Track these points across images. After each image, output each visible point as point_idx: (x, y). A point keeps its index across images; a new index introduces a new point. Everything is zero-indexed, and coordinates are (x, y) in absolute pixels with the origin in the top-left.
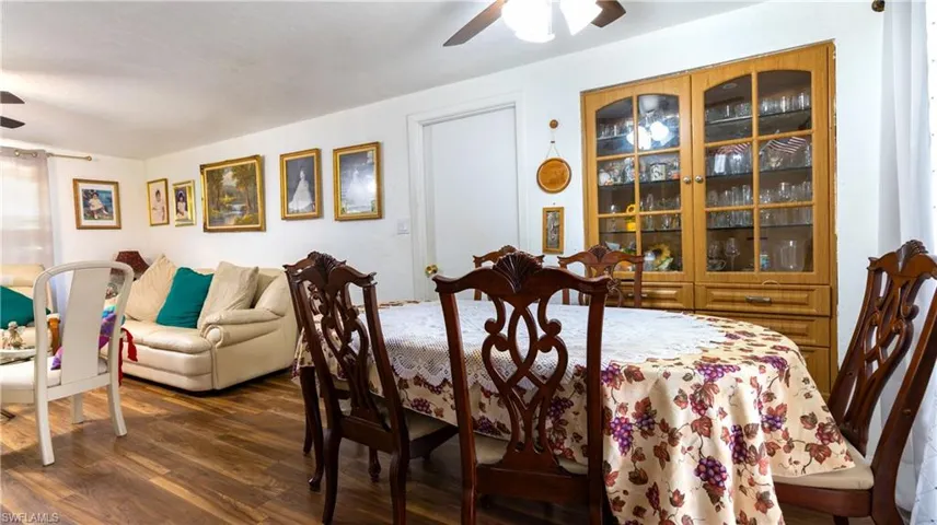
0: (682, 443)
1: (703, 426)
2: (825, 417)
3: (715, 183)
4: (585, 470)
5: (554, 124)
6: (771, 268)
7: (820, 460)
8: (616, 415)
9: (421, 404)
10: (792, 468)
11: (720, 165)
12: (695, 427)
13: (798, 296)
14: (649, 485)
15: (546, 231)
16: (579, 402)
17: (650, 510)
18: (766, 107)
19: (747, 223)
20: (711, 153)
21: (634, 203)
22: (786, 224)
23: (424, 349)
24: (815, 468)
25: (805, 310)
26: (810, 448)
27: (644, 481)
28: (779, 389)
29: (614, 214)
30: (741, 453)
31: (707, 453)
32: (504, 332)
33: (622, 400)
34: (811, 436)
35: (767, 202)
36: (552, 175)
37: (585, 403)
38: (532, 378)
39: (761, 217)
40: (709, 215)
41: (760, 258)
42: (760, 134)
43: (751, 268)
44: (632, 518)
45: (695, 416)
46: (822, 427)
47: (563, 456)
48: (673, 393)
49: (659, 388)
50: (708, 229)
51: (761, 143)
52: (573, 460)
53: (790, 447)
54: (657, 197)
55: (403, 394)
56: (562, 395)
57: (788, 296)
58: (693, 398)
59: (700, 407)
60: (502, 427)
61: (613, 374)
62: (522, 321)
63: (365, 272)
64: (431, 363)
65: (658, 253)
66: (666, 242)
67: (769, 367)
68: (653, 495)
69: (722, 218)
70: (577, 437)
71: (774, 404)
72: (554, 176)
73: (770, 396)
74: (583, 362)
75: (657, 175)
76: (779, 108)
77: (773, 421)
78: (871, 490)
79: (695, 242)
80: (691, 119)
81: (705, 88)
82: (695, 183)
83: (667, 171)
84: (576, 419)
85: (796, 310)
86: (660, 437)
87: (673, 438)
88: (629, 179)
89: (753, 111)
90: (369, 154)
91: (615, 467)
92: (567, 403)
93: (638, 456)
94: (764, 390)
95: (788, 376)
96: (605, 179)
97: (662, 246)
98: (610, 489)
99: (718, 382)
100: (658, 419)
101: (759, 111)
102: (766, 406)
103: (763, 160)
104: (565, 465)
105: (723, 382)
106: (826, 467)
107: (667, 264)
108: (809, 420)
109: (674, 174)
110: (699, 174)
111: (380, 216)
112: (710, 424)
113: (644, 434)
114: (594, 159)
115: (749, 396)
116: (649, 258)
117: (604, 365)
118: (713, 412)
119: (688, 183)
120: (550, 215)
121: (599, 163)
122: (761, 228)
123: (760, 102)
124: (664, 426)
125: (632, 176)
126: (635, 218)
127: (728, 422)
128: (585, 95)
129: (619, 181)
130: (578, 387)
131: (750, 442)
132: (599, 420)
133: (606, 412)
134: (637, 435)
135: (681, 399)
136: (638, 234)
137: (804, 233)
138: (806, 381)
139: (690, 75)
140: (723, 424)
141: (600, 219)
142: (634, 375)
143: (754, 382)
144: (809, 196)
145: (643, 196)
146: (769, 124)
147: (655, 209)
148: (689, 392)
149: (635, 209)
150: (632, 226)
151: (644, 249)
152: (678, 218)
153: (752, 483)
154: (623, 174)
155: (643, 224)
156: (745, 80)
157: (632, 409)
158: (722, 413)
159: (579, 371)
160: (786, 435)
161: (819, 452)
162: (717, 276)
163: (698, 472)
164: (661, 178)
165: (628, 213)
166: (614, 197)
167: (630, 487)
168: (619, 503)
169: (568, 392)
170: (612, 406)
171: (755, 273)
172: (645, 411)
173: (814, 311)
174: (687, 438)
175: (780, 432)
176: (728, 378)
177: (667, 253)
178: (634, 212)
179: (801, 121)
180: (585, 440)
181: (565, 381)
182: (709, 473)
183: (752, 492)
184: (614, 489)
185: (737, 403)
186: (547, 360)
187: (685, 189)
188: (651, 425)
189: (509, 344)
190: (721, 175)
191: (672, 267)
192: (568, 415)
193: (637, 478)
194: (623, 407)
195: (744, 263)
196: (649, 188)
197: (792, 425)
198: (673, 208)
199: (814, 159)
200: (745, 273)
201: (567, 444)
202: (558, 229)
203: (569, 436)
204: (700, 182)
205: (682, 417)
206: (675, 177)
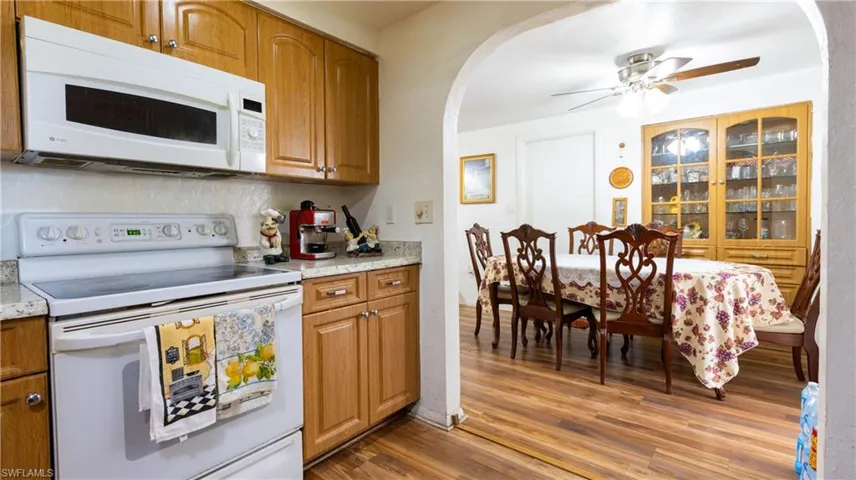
0: (710, 305)
1: (720, 298)
2: (780, 300)
3: (733, 185)
4: (661, 322)
5: (622, 146)
6: (769, 237)
7: (777, 319)
8: (678, 294)
9: (572, 296)
10: (763, 322)
11: (736, 173)
12: (716, 298)
13: (785, 254)
14: (694, 325)
15: (615, 213)
16: (660, 290)
17: (693, 336)
18: (768, 137)
19: (754, 210)
20: (730, 166)
21: (676, 195)
22: (779, 210)
23: (576, 269)
24: (775, 322)
25: (790, 263)
26: (772, 313)
27: (691, 324)
28: (758, 286)
29: (661, 203)
30: (737, 310)
31: (721, 309)
32: (627, 258)
33: (681, 288)
34: (774, 308)
35: (767, 196)
36: (620, 178)
37: (663, 290)
38: (639, 278)
39: (762, 205)
40: (728, 204)
41: (761, 231)
42: (763, 155)
43: (756, 237)
44: (685, 341)
45: (716, 294)
46: (779, 304)
47: (650, 316)
48: (706, 284)
49: (700, 282)
50: (727, 213)
51: (763, 162)
52: (655, 317)
53: (762, 312)
54: (692, 193)
55: (562, 291)
56: (651, 287)
57: (779, 254)
58: (715, 287)
59: (719, 290)
60: (618, 304)
61: (678, 277)
62: (636, 252)
63: (550, 232)
64: (580, 275)
65: (692, 227)
66: (696, 221)
67: (752, 276)
68: (695, 330)
69: (737, 206)
70: (657, 307)
71: (755, 293)
72: (621, 179)
73: (753, 289)
74: (664, 272)
75: (693, 178)
76: (777, 139)
77: (754, 301)
78: (803, 334)
79: (718, 221)
80: (717, 144)
81: (727, 126)
82: (719, 185)
83: (700, 176)
84: (658, 299)
85: (783, 262)
86: (699, 303)
87: (705, 302)
88: (673, 181)
89: (758, 139)
90: (487, 161)
91: (677, 318)
92: (654, 291)
93: (688, 313)
94: (750, 286)
95: (763, 282)
96: (657, 180)
97: (694, 223)
98: (674, 327)
99: (727, 280)
100: (698, 296)
101: (762, 141)
102: (751, 294)
103: (765, 170)
104: (651, 320)
105: (730, 281)
106: (780, 321)
107: (698, 234)
108: (773, 301)
109: (704, 179)
110: (722, 178)
111: (494, 201)
112: (723, 297)
113: (692, 303)
114: (649, 168)
115: (741, 286)
116: (686, 230)
117: (674, 273)
118: (724, 292)
119: (714, 184)
120: (618, 203)
121: (653, 171)
122: (763, 212)
123: (763, 134)
124: (702, 298)
125: (676, 178)
126: (677, 204)
127: (732, 297)
128: (644, 128)
129: (666, 182)
130: (660, 283)
131: (741, 305)
132: (670, 297)
133: (674, 293)
134: (688, 303)
135: (710, 287)
136: (679, 216)
137: (791, 215)
138: (772, 284)
139: (717, 119)
140: (729, 298)
141: (653, 206)
142: (687, 277)
143: (744, 281)
144: (794, 194)
145: (683, 191)
146: (769, 148)
147: (692, 200)
148: (714, 284)
149: (677, 199)
150: (674, 210)
151: (683, 225)
152: (707, 205)
153: (742, 322)
154: (669, 178)
155: (682, 209)
156: (754, 123)
157: (686, 292)
158: (729, 293)
159: (661, 276)
160: (760, 307)
161: (776, 315)
162: (733, 241)
163: (717, 317)
164: (697, 180)
165: (672, 202)
166: (663, 191)
167: (684, 327)
168: (678, 334)
169: (655, 285)
170: (677, 290)
171: (758, 240)
172: (693, 294)
173: (795, 263)
174: (712, 303)
175: (757, 306)
176: (732, 279)
177: (698, 227)
178: (675, 202)
179: (790, 147)
180: (662, 308)
181: (655, 280)
182: (722, 318)
183: (742, 326)
184: (676, 328)
185: (736, 289)
186: (646, 270)
187: (711, 187)
188: (695, 299)
189: (629, 263)
190: (736, 180)
191: (701, 236)
192: (654, 297)
193: (688, 323)
194: (682, 291)
195: (751, 234)
196: (686, 186)
197: (764, 303)
198: (703, 199)
199: (798, 171)
200: (753, 240)
201: (652, 310)
202: (624, 211)
203: (653, 307)
204: (722, 184)
205: (710, 295)
206: (705, 180)
